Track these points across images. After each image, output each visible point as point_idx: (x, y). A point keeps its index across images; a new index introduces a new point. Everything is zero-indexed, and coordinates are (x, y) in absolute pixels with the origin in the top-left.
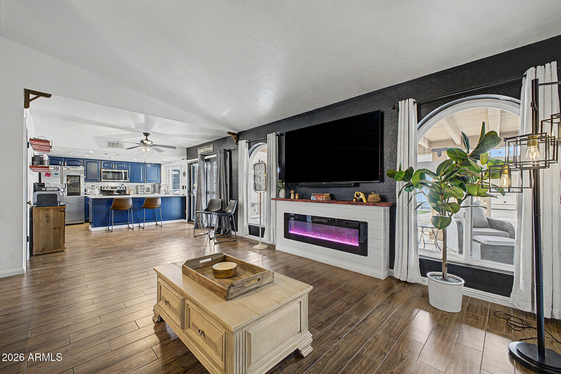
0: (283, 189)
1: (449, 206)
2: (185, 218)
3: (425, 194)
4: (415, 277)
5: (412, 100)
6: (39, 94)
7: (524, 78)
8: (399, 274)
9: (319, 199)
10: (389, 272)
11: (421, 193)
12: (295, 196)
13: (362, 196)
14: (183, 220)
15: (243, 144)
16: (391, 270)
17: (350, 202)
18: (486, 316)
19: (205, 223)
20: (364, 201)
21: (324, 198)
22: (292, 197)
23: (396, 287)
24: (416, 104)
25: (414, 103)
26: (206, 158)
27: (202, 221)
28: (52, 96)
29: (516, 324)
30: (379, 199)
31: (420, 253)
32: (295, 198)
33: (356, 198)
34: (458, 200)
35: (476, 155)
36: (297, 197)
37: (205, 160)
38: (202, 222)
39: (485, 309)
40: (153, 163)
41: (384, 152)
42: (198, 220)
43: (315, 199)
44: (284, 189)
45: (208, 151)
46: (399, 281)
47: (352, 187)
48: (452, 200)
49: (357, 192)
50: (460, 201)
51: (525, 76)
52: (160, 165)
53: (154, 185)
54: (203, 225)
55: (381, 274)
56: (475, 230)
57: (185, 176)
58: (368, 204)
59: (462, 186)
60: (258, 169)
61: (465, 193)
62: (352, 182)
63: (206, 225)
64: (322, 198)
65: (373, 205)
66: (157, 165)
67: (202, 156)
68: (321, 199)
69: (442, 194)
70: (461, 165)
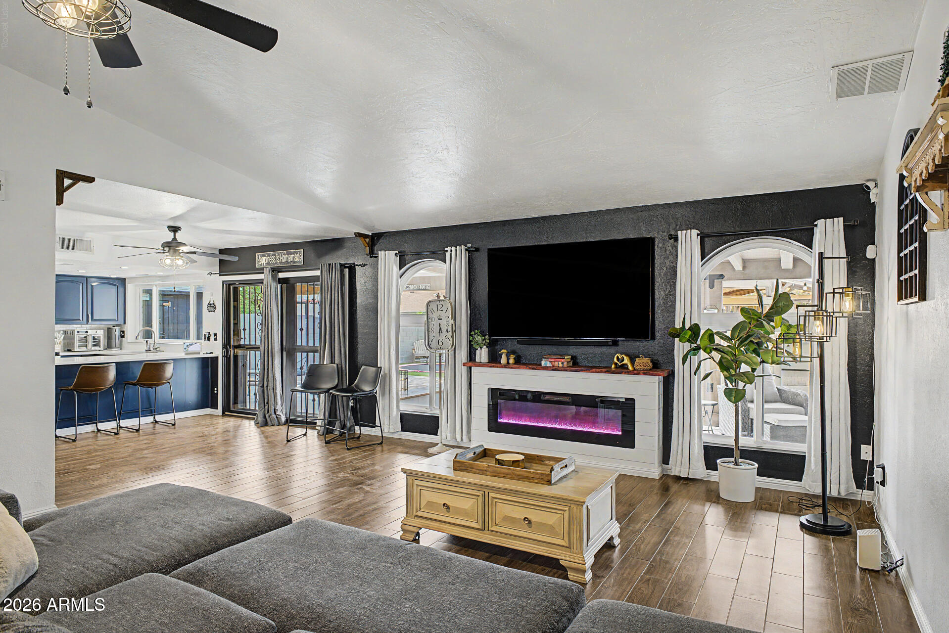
0: (485, 347)
1: (744, 377)
2: (215, 406)
3: (714, 360)
4: (699, 470)
5: (695, 232)
6: (77, 178)
7: (815, 228)
8: (678, 469)
9: (556, 364)
10: (663, 470)
11: (710, 358)
12: (508, 360)
13: (626, 361)
14: (208, 411)
15: (388, 258)
16: (664, 465)
17: (607, 370)
18: (779, 502)
19: (281, 414)
20: (630, 368)
21: (565, 364)
22: (504, 360)
23: (674, 487)
24: (699, 237)
25: (698, 235)
26: (282, 275)
27: (275, 409)
28: (96, 179)
29: (808, 505)
30: (651, 365)
31: (705, 439)
32: (508, 363)
33: (616, 364)
34: (752, 368)
35: (769, 317)
36: (511, 361)
37: (279, 279)
38: (275, 413)
39: (778, 496)
40: (112, 276)
41: (656, 297)
42: (266, 407)
43: (549, 364)
44: (487, 347)
45: (288, 263)
46: (678, 478)
47: (610, 346)
48: (745, 368)
49: (618, 355)
50: (754, 370)
51: (816, 225)
52: (123, 281)
53: (109, 329)
54: (277, 417)
55: (655, 472)
56: (766, 406)
57: (214, 311)
58: (636, 372)
59: (756, 352)
60: (435, 309)
61: (759, 359)
62: (610, 340)
63: (283, 419)
64: (563, 363)
65: (645, 374)
66: (117, 281)
67: (273, 271)
68: (561, 365)
69: (736, 362)
70: (755, 326)
